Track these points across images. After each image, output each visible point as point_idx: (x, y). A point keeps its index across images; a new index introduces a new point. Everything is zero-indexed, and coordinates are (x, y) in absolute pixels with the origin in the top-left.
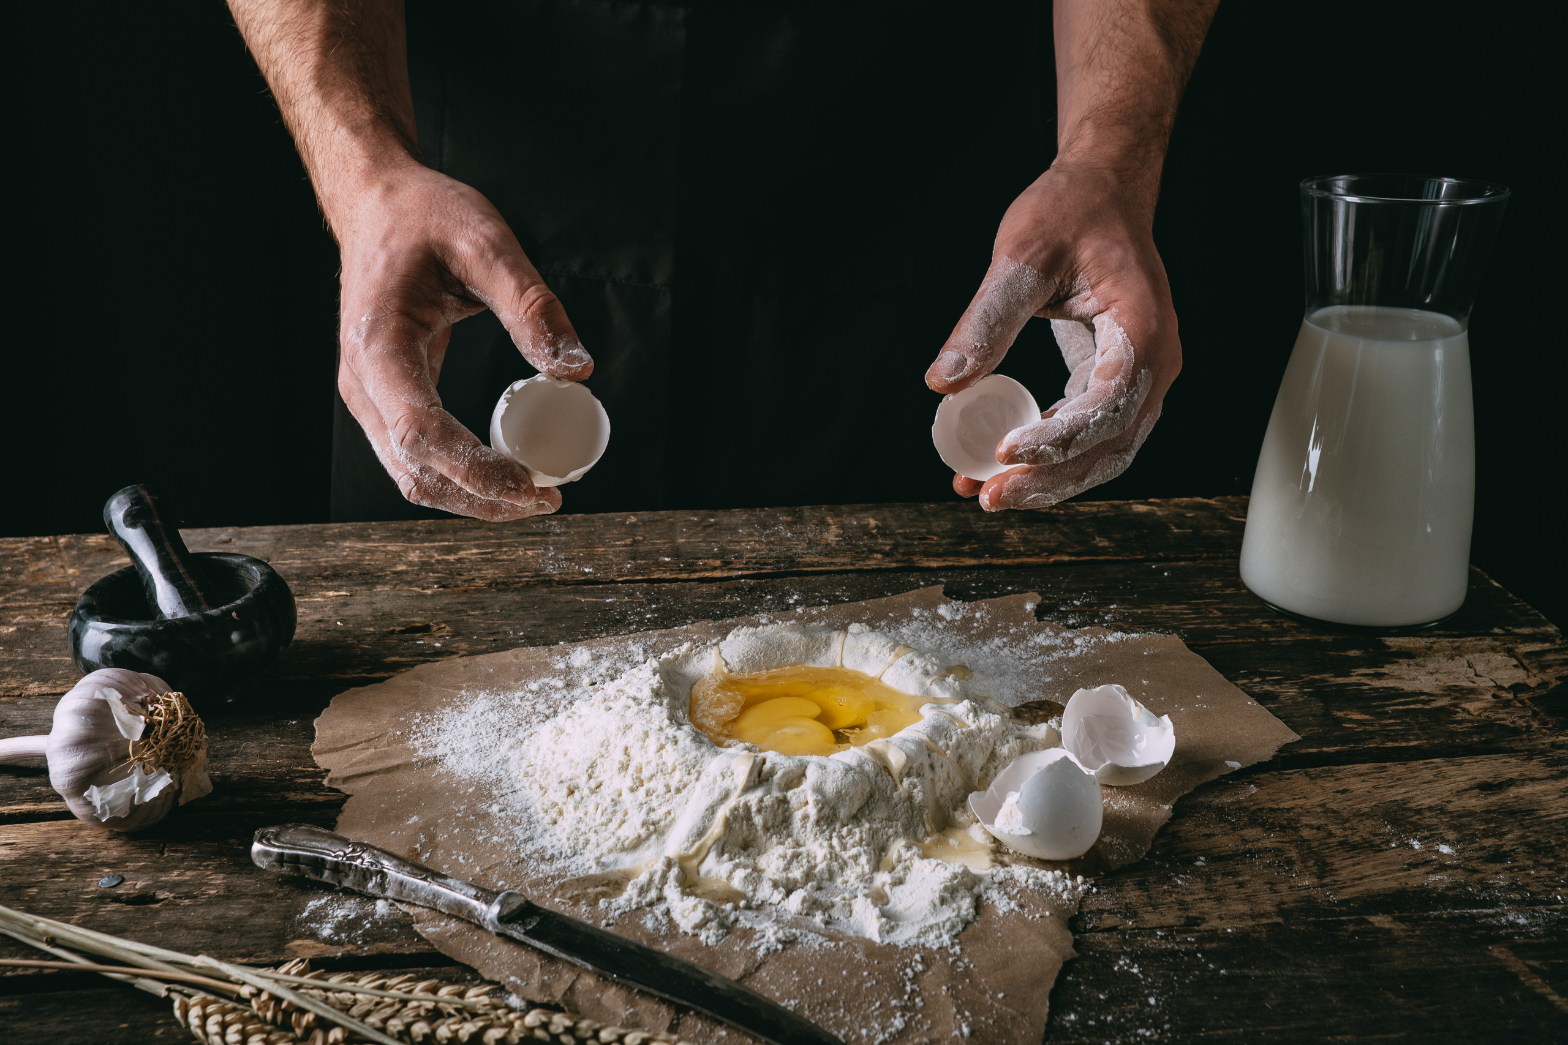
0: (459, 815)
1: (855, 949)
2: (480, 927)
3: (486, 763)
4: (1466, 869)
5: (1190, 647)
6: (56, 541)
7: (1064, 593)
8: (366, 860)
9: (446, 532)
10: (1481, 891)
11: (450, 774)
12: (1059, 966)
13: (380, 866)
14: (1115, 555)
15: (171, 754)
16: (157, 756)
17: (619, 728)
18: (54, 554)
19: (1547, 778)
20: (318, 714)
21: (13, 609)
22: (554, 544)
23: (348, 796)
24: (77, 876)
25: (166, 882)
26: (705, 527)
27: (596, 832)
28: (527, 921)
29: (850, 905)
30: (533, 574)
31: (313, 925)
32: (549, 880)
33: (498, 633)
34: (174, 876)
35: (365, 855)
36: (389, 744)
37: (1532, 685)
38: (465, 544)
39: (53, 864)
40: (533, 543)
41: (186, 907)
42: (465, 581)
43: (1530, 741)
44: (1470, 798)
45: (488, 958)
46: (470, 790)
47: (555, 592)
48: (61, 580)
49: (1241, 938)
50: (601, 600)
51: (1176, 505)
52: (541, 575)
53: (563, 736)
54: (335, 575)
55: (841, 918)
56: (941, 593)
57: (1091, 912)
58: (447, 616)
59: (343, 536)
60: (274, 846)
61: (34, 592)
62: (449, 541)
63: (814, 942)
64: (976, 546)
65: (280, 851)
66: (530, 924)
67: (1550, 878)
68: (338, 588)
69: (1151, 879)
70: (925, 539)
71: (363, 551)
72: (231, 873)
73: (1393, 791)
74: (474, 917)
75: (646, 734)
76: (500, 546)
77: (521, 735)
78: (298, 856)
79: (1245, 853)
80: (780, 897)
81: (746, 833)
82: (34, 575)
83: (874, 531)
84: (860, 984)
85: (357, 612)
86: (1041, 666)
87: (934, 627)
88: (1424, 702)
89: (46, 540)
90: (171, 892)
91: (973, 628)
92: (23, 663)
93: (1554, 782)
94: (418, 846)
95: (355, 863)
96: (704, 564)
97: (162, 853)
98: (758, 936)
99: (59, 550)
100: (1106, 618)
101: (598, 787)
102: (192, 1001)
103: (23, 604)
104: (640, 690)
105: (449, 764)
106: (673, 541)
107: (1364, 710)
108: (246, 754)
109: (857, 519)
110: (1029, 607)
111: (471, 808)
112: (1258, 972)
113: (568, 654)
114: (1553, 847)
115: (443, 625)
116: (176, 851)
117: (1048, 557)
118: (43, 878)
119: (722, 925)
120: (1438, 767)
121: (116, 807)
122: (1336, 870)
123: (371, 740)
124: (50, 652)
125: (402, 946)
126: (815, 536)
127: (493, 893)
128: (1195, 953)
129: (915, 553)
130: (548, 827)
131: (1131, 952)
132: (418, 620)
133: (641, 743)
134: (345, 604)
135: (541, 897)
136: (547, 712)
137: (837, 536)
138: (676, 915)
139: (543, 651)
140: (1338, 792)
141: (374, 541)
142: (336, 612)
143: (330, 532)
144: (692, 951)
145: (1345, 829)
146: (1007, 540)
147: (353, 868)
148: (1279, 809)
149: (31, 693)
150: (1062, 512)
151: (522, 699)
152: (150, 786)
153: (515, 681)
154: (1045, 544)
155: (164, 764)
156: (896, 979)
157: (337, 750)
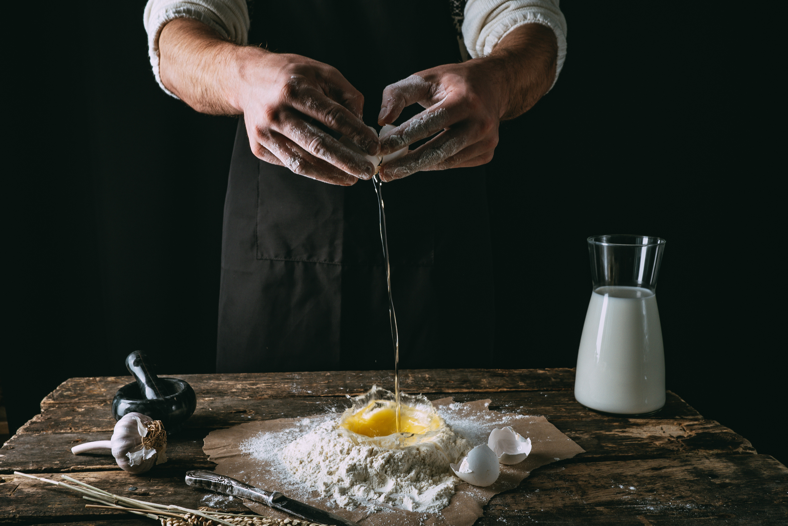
0: (259, 470)
1: (403, 513)
2: (266, 505)
3: (269, 455)
4: (638, 494)
5: (549, 421)
6: (95, 379)
7: (503, 402)
8: (226, 482)
9: (252, 378)
10: (642, 501)
11: (255, 459)
12: (477, 519)
13: (231, 484)
14: (526, 389)
15: (156, 443)
16: (151, 443)
17: (320, 439)
18: (95, 384)
19: (679, 466)
20: (205, 437)
21: (83, 403)
22: (296, 382)
23: (217, 464)
24: (121, 487)
25: (153, 490)
26: (358, 377)
27: (310, 476)
28: (283, 502)
29: (402, 500)
30: (287, 393)
31: (207, 503)
32: (292, 491)
33: (273, 413)
34: (155, 488)
35: (225, 480)
36: (232, 448)
37: (685, 436)
38: (260, 382)
39: (111, 483)
40: (287, 382)
41: (160, 497)
42: (260, 395)
43: (678, 454)
44: (647, 472)
45: (270, 514)
46: (263, 463)
47: (296, 400)
48: (99, 393)
49: (546, 513)
50: (315, 403)
51: (556, 371)
52: (291, 394)
53: (298, 445)
54: (208, 393)
55: (399, 504)
56: (452, 399)
57: (493, 505)
58: (253, 407)
59: (210, 379)
60: (193, 477)
61: (90, 397)
62: (253, 381)
63: (388, 511)
64: (469, 385)
65: (195, 478)
66: (284, 503)
67: (669, 497)
68: (209, 397)
69: (517, 496)
70: (448, 382)
71: (219, 384)
72: (176, 487)
73: (618, 470)
74: (264, 501)
75: (330, 441)
76: (274, 383)
77: (282, 447)
78: (202, 480)
79: (555, 489)
80: (377, 497)
81: (365, 475)
82: (89, 391)
83: (428, 379)
84: (404, 522)
85: (217, 405)
86: (487, 427)
87: (447, 412)
88: (639, 441)
89: (91, 378)
90: (155, 493)
91: (463, 413)
92: (89, 421)
93: (681, 467)
94: (244, 480)
95: (222, 483)
96: (357, 390)
97: (150, 481)
98: (368, 508)
99: (97, 382)
100: (518, 411)
101: (311, 461)
102: (168, 520)
103: (86, 401)
104: (328, 427)
105: (255, 455)
106: (345, 382)
107: (614, 443)
108: (178, 451)
109: (421, 375)
110: (486, 405)
111: (264, 469)
112: (549, 522)
113: (301, 420)
114: (673, 488)
115: (251, 411)
116: (155, 480)
117: (498, 389)
118: (109, 487)
119: (355, 505)
120: (638, 463)
121: (136, 461)
122: (589, 494)
123: (225, 446)
124: (98, 417)
125: (239, 509)
126: (403, 380)
127: (271, 493)
128: (528, 516)
129: (443, 387)
130: (292, 475)
131: (504, 516)
132: (241, 409)
133: (328, 444)
134: (212, 403)
135: (289, 496)
136: (292, 439)
137: (412, 381)
138: (338, 502)
139: (291, 419)
140: (596, 470)
141: (223, 380)
142: (209, 405)
143: (205, 377)
144: (343, 513)
145: (595, 482)
146: (482, 383)
147: (221, 484)
148: (572, 475)
149: (94, 431)
150: (507, 373)
151: (283, 435)
152: (148, 454)
153: (280, 429)
154: (498, 384)
155: (153, 446)
156: (416, 521)
157: (212, 449)
